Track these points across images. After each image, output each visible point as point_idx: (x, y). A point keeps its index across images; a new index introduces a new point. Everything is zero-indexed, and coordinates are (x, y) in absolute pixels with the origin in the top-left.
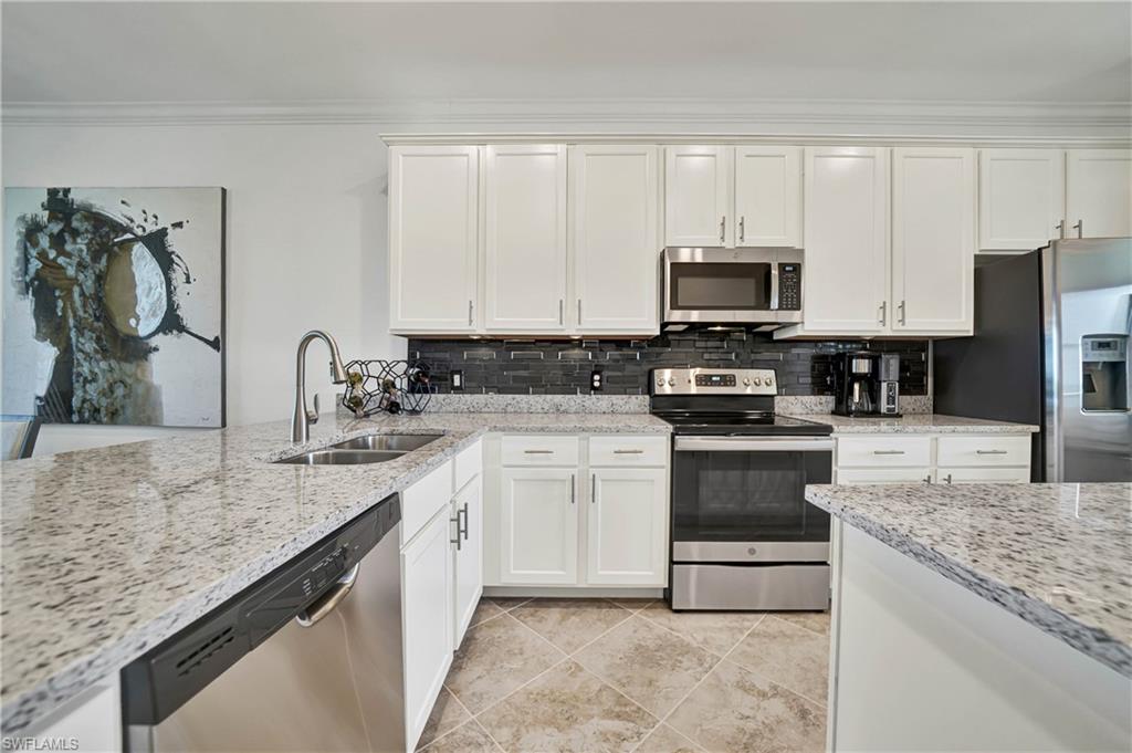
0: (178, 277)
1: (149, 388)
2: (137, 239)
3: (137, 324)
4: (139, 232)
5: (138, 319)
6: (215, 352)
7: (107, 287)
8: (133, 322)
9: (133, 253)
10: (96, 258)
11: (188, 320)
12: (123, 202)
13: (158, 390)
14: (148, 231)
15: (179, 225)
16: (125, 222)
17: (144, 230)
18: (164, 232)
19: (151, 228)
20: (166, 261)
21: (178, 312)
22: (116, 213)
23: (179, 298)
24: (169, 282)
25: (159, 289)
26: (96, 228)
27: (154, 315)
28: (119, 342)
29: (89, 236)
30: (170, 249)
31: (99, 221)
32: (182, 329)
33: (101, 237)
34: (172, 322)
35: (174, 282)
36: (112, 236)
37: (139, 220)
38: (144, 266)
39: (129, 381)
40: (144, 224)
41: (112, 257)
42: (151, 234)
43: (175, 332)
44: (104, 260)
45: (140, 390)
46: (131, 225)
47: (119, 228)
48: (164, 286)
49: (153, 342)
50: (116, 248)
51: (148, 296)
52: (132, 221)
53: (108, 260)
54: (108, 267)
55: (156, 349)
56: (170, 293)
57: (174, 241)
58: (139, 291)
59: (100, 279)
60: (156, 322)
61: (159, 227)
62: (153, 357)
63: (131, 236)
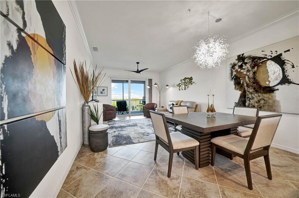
0: (288, 67)
1: (274, 101)
2: (269, 59)
4: (270, 57)
5: (269, 82)
7: (257, 75)
8: (267, 83)
9: (267, 64)
10: (253, 67)
11: (293, 80)
12: (262, 51)
13: (278, 102)
14: (273, 56)
15: (288, 51)
16: (263, 56)
18: (281, 55)
19: (274, 55)
20: (282, 63)
21: (288, 78)
22: (260, 55)
23: (289, 73)
24: (283, 70)
25: (279, 72)
26: (253, 61)
27: (277, 79)
28: (262, 89)
29: (251, 63)
30: (283, 59)
31: (253, 59)
33: (255, 62)
34: (285, 80)
35: (286, 69)
36: (259, 61)
37: (269, 54)
38: (272, 67)
40: (271, 55)
41: (258, 66)
42: (275, 57)
43: (287, 84)
44: (256, 68)
45: (271, 101)
46: (266, 56)
47: (260, 58)
48: (281, 71)
49: (276, 88)
50: (260, 64)
51: (274, 75)
54: (257, 69)
55: (278, 90)
56: (284, 72)
57: (285, 57)
58: (270, 74)
59: (254, 73)
60: (278, 81)
61: (278, 54)
62: (276, 92)
63: (266, 59)
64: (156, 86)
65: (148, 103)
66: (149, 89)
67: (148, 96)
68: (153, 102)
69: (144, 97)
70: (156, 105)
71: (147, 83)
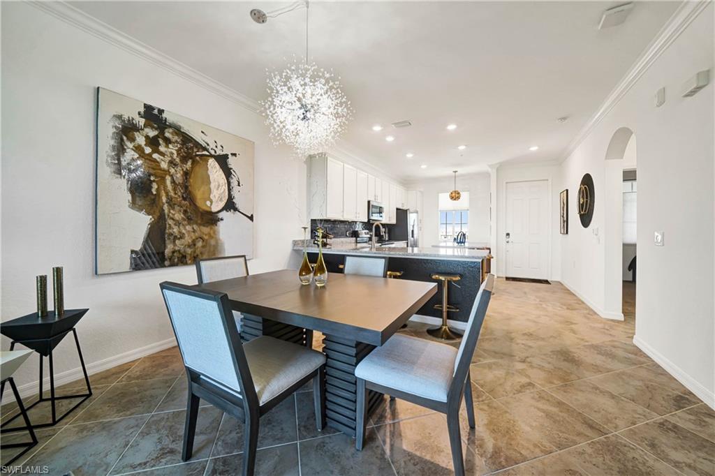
0: (234, 182)
1: (217, 240)
2: (211, 156)
3: (211, 204)
4: (213, 152)
5: (211, 202)
6: (251, 222)
7: (191, 181)
8: (208, 203)
9: (209, 163)
10: (184, 160)
11: (239, 206)
12: (202, 132)
13: (222, 243)
14: (218, 153)
15: (234, 155)
16: (204, 145)
17: (215, 152)
18: (227, 156)
19: (219, 152)
20: (228, 172)
21: (234, 200)
22: (198, 137)
23: (235, 193)
24: (229, 184)
25: (224, 187)
26: (184, 142)
27: (221, 200)
28: (200, 214)
30: (230, 166)
31: (186, 140)
32: (236, 209)
33: (188, 149)
34: (230, 205)
35: (232, 184)
36: (195, 150)
37: (212, 145)
38: (215, 173)
39: (206, 237)
40: (216, 149)
41: (195, 163)
42: (219, 156)
43: (232, 211)
44: (189, 163)
45: (213, 242)
46: (208, 147)
47: (197, 145)
48: (227, 185)
49: (220, 215)
50: (197, 158)
51: (218, 189)
52: (208, 145)
53: (192, 164)
54: (193, 168)
55: (222, 219)
56: (229, 190)
57: (232, 161)
58: (212, 186)
59: (186, 174)
60: (222, 204)
61: (224, 153)
62: (220, 224)
63: (208, 154)
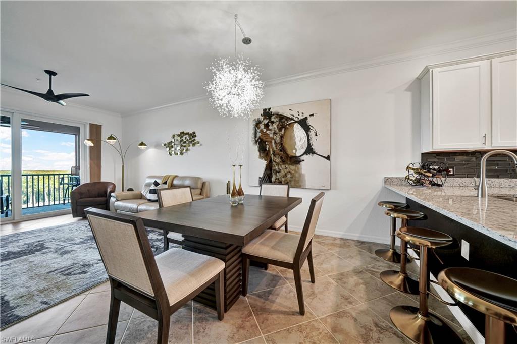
0: (312, 134)
1: (300, 175)
2: (296, 122)
3: (296, 152)
4: (296, 119)
5: (296, 150)
6: (328, 161)
7: (284, 140)
8: (294, 151)
9: (294, 127)
10: (280, 130)
11: (316, 150)
12: (290, 110)
13: (304, 175)
14: (300, 119)
15: (312, 115)
16: (291, 117)
17: (298, 118)
18: (306, 118)
19: (301, 117)
20: (307, 129)
21: (312, 147)
22: (288, 114)
23: (313, 142)
24: (308, 136)
25: (304, 139)
26: (280, 120)
27: (303, 148)
28: (289, 158)
29: (278, 123)
30: (309, 124)
31: (281, 118)
32: (314, 153)
33: (282, 123)
34: (310, 150)
35: (310, 136)
36: (286, 122)
37: (296, 115)
38: (298, 132)
39: (293, 172)
40: (298, 116)
41: (286, 129)
42: (301, 120)
43: (311, 154)
44: (283, 131)
45: (297, 175)
46: (293, 117)
47: (288, 119)
48: (306, 138)
49: (302, 158)
50: (288, 126)
51: (300, 142)
52: (293, 116)
53: (285, 130)
54: (284, 133)
55: (303, 161)
56: (309, 140)
57: (310, 121)
58: (296, 141)
59: (282, 137)
60: (304, 151)
61: (304, 117)
62: (302, 163)
63: (293, 121)
64: (112, 141)
65: (89, 181)
66: (91, 147)
67: (89, 166)
68: (103, 179)
69: (77, 168)
70: (111, 186)
71: (85, 132)
